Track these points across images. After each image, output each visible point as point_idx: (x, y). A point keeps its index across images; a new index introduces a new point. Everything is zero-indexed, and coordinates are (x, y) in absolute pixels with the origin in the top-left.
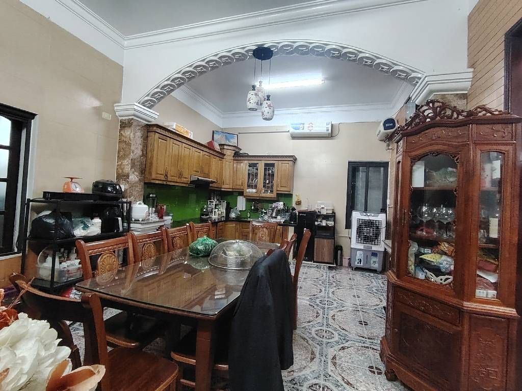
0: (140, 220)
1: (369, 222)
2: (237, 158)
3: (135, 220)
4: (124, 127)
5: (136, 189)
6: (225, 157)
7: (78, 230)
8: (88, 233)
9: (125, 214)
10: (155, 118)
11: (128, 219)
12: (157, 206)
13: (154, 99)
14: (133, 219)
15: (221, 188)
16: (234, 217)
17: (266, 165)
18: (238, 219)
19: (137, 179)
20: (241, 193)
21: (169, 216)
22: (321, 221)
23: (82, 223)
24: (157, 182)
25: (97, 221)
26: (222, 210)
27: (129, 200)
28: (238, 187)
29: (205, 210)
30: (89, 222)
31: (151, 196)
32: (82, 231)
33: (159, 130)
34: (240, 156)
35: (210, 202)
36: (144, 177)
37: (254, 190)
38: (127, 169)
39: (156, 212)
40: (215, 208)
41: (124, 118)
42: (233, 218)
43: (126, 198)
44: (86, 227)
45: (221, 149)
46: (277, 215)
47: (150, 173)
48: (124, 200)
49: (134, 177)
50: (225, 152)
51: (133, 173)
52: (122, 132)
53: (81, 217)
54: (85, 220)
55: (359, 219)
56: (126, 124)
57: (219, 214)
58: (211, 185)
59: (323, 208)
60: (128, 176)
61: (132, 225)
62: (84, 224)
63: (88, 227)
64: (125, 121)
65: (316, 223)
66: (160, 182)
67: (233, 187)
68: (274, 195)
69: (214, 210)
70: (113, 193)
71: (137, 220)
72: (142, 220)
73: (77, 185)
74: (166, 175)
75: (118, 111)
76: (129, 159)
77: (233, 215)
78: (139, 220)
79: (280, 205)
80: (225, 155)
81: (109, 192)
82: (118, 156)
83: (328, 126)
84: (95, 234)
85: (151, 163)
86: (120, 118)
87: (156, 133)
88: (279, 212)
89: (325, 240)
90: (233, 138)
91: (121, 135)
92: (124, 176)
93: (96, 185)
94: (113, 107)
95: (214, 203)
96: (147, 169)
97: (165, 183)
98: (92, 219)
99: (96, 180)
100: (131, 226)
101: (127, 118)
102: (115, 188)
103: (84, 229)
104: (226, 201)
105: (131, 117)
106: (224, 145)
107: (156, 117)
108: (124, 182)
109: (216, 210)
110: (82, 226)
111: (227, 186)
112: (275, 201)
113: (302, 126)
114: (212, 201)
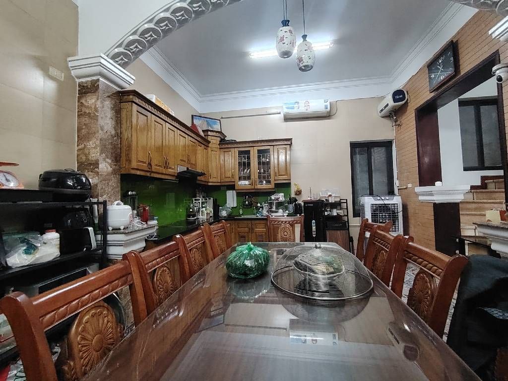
0: (122, 228)
1: (384, 207)
2: (223, 146)
3: (113, 229)
4: (86, 93)
5: (110, 184)
6: (210, 145)
7: (16, 255)
8: (37, 259)
9: (96, 221)
10: (130, 84)
11: (103, 227)
12: (138, 207)
13: (129, 52)
14: (110, 228)
15: (208, 182)
16: (225, 215)
17: (259, 151)
18: (230, 218)
19: (110, 169)
20: (232, 187)
21: (153, 219)
22: (330, 211)
23: (22, 242)
24: (138, 173)
25: (53, 236)
26: (209, 209)
27: (101, 200)
28: (227, 180)
29: (191, 210)
30: (36, 239)
31: (130, 193)
32: (25, 256)
33: (137, 100)
34: (227, 144)
35: (195, 200)
36: (119, 166)
37: (247, 182)
38: (95, 153)
39: (138, 215)
40: (202, 207)
41: (84, 80)
42: (225, 217)
43: (97, 197)
44: (31, 249)
45: (205, 135)
46: (277, 208)
47: (129, 161)
48: (95, 200)
49: (105, 167)
50: (209, 138)
51: (104, 159)
52: (83, 101)
53: (22, 233)
54: (30, 237)
55: (373, 205)
56: (88, 88)
57: (207, 214)
58: (199, 178)
59: (330, 196)
60: (96, 164)
61: (110, 237)
62: (28, 243)
63: (35, 248)
64: (85, 85)
65: (326, 213)
66: (142, 173)
67: (222, 181)
68: (272, 186)
69: (201, 210)
70: (75, 188)
71: (116, 229)
72: (124, 229)
73: (9, 177)
74: (150, 164)
75: (75, 67)
76: (97, 140)
77: (224, 213)
78: (120, 229)
79: (281, 197)
80: (209, 142)
81: (69, 187)
82: (78, 136)
83: (326, 104)
84: (50, 258)
85: (129, 147)
86: (78, 81)
87: (134, 104)
88: (280, 205)
89: (339, 232)
90: (215, 124)
91: (81, 105)
92: (91, 164)
93: (46, 178)
94: (66, 62)
95: (200, 201)
96: (123, 155)
97: (148, 174)
98: (42, 233)
99: (44, 171)
100: (108, 239)
101: (89, 79)
102: (79, 181)
103: (27, 252)
104: (212, 198)
105: (95, 78)
106: (208, 131)
107: (132, 82)
108: (90, 173)
109: (204, 209)
110: (25, 248)
111: (214, 180)
112: (273, 193)
113: (296, 105)
114: (198, 198)
